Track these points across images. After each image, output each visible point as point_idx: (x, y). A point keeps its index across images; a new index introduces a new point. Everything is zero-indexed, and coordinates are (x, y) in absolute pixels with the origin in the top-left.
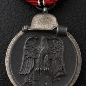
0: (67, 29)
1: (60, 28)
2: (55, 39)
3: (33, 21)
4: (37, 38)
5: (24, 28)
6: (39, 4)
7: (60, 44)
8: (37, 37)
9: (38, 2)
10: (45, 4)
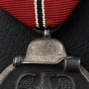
0: (79, 61)
1: (70, 61)
2: (62, 76)
3: (28, 50)
4: (34, 75)
5: (16, 60)
6: (38, 26)
7: (70, 85)
8: (35, 73)
9: (35, 23)
10: (46, 26)
